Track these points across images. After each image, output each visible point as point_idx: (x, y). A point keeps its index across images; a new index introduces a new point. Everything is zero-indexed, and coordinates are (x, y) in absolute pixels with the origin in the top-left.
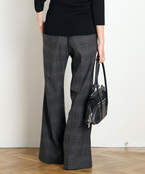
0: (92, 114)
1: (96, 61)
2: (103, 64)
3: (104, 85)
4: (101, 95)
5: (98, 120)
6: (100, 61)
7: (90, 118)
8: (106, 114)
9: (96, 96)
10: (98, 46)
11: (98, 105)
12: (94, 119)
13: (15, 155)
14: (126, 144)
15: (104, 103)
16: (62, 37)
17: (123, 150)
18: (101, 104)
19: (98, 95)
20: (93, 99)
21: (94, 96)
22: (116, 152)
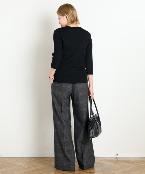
0: (92, 131)
1: (89, 98)
2: (93, 99)
3: (97, 114)
4: (96, 119)
5: (97, 134)
6: (92, 97)
7: (91, 134)
8: (101, 132)
9: (93, 120)
10: (89, 88)
11: (95, 125)
12: (94, 134)
13: (44, 162)
14: (116, 155)
15: (98, 124)
16: (69, 84)
17: (115, 159)
18: (97, 124)
19: (94, 119)
20: (91, 121)
21: (92, 119)
22: (110, 160)
